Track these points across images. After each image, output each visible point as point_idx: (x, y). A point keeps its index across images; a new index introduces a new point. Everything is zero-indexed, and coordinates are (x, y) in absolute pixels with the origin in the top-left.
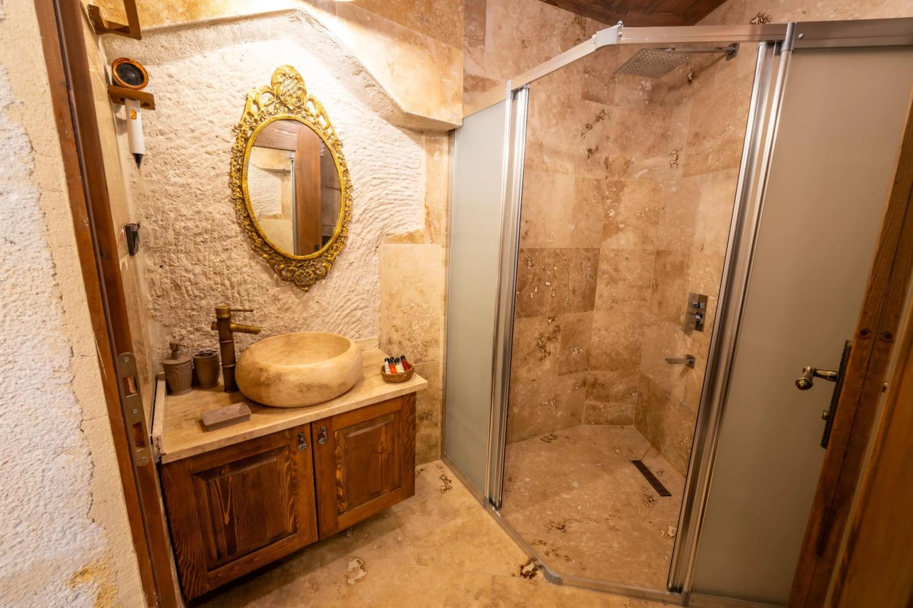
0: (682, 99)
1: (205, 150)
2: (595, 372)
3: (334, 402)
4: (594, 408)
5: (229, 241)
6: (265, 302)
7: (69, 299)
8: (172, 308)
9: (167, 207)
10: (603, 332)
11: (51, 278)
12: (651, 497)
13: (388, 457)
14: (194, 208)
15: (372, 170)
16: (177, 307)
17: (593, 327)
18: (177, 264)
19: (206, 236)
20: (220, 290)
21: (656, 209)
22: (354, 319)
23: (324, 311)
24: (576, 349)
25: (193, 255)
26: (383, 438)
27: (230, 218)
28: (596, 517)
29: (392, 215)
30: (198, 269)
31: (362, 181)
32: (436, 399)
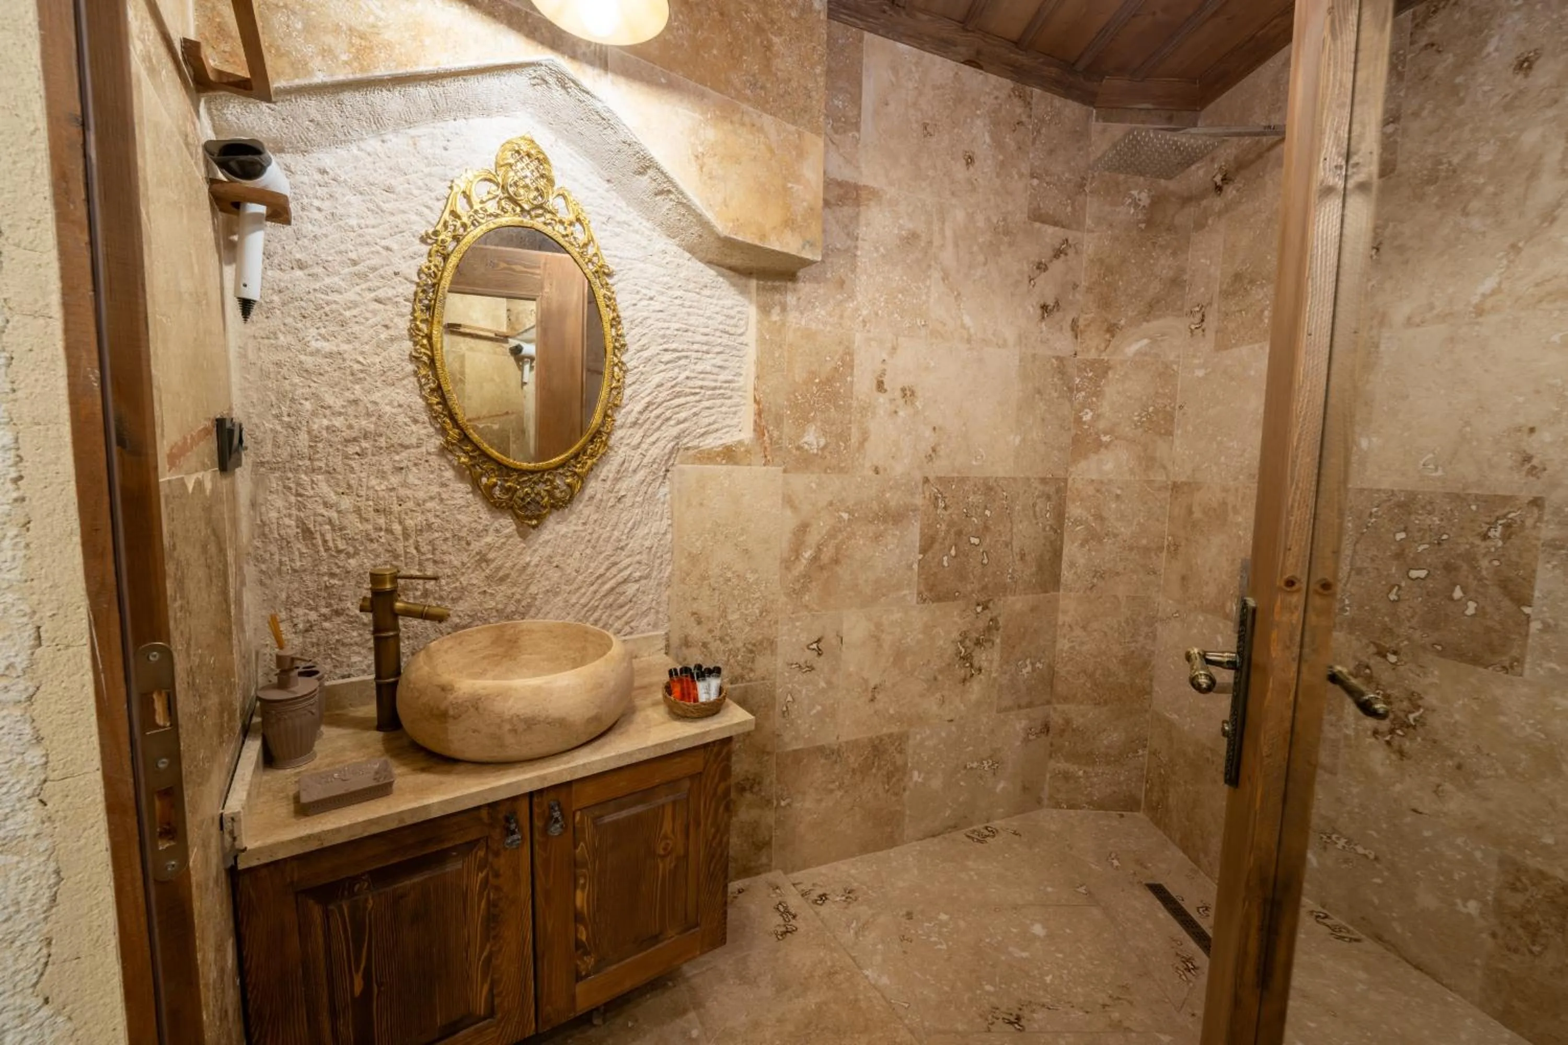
0: (1207, 219)
1: (373, 295)
2: (1065, 707)
3: (576, 753)
4: (1067, 776)
5: (404, 454)
6: (463, 564)
7: (44, 528)
8: (295, 571)
9: (299, 391)
10: (1078, 632)
11: (10, 486)
12: (1189, 960)
13: (676, 867)
14: (347, 394)
15: (663, 336)
16: (305, 571)
17: (1060, 623)
18: (312, 493)
19: (364, 444)
20: (383, 540)
21: (1168, 408)
22: (622, 599)
23: (569, 582)
24: (1028, 662)
25: (340, 477)
26: (667, 827)
27: (410, 414)
28: (1082, 1000)
29: (695, 414)
30: (346, 503)
31: (646, 354)
32: (768, 753)
